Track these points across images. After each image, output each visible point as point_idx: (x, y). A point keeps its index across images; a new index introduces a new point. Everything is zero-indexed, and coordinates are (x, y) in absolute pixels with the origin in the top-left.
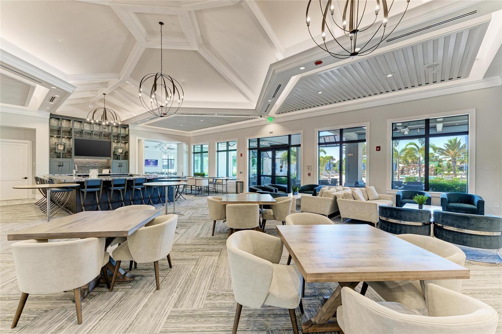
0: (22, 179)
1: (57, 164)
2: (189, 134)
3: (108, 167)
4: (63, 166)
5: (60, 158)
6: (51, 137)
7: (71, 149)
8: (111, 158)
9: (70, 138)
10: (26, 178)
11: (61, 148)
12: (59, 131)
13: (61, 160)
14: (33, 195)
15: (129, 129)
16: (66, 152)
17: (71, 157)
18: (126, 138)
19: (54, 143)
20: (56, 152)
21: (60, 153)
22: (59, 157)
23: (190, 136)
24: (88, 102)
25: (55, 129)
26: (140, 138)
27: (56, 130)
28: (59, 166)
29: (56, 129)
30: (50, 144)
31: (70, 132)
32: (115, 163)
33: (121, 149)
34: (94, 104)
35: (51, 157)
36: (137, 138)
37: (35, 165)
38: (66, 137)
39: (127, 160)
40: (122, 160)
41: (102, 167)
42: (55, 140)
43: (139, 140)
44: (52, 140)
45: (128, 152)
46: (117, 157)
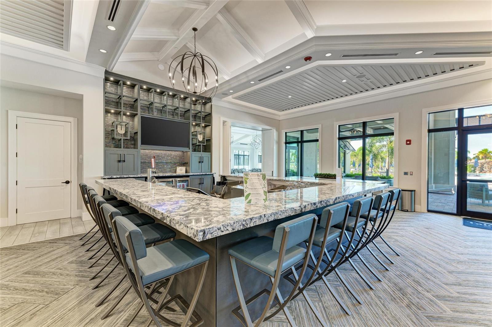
0: (61, 184)
1: (116, 158)
2: (279, 116)
3: (184, 164)
4: (124, 161)
5: (121, 148)
6: (107, 112)
7: (136, 133)
8: (189, 149)
9: (133, 116)
10: (67, 182)
11: (121, 131)
12: (117, 104)
13: (122, 151)
14: (79, 210)
15: (211, 105)
16: (129, 138)
17: (135, 146)
18: (207, 119)
19: (110, 122)
20: (113, 139)
21: (121, 139)
22: (118, 146)
23: (280, 119)
24: (158, 60)
25: (112, 99)
26: (225, 119)
27: (113, 102)
28: (119, 161)
29: (114, 100)
30: (106, 125)
31: (133, 106)
32: (194, 157)
33: (202, 136)
34: (166, 63)
35: (106, 146)
36: (223, 119)
37: (82, 159)
38: (128, 114)
39: (209, 153)
40: (203, 153)
41: (175, 164)
42: (111, 118)
43: (224, 122)
44: (108, 119)
45: (210, 140)
46: (196, 148)
